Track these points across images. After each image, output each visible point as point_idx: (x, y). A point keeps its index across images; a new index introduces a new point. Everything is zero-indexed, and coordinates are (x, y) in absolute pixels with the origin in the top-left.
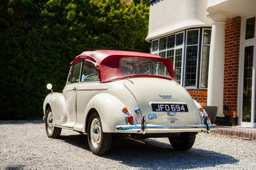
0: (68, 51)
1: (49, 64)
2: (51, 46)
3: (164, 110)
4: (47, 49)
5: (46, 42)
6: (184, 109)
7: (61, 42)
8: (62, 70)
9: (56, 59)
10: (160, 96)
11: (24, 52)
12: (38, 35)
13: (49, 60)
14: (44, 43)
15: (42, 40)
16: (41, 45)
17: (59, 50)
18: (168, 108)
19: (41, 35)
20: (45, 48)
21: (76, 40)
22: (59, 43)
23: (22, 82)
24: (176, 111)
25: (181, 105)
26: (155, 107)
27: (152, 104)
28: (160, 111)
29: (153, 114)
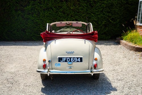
1: (80, 10)
3: (66, 61)
6: (80, 60)
10: (66, 52)
11: (67, 4)
13: (80, 8)
18: (68, 60)
24: (74, 61)
25: (78, 58)
26: (60, 59)
27: (59, 58)
28: (63, 62)
29: (59, 64)
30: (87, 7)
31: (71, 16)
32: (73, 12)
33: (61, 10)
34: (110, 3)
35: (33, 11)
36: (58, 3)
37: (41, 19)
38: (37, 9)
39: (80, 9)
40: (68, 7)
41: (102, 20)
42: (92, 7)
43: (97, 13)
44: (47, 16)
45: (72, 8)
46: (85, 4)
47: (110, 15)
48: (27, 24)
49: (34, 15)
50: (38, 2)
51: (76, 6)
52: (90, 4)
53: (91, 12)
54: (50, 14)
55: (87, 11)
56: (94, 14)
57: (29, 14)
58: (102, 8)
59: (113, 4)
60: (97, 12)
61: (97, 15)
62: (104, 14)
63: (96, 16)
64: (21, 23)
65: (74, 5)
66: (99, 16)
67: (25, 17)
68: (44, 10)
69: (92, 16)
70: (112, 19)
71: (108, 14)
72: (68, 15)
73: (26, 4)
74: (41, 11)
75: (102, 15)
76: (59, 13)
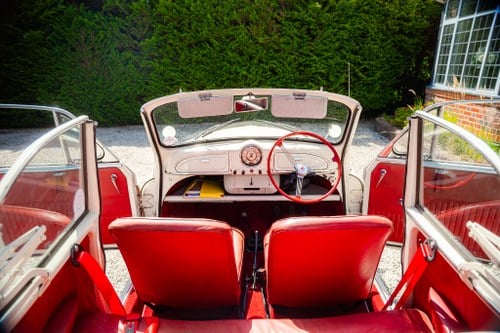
0: (309, 24)
2: (287, 19)
4: (280, 23)
5: (279, 14)
7: (299, 11)
8: (301, 53)
9: (292, 38)
12: (269, 6)
13: (281, 40)
14: (276, 15)
15: (275, 10)
16: (272, 18)
17: (297, 24)
19: (272, 4)
20: (278, 22)
21: (319, 6)
22: (296, 13)
23: (244, 73)
30: (300, 37)
31: (260, 61)
32: (265, 52)
33: (233, 45)
34: (359, 29)
35: (161, 50)
36: (226, 27)
37: (182, 71)
38: (171, 45)
39: (284, 43)
40: (251, 37)
41: (338, 72)
42: (314, 37)
43: (326, 54)
44: (198, 62)
45: (261, 40)
46: (296, 31)
47: (359, 58)
48: (147, 84)
49: (165, 60)
50: (175, 28)
51: (271, 36)
52: (309, 30)
53: (312, 51)
54: (204, 55)
55: (301, 47)
56: (318, 55)
57: (153, 58)
58: (338, 40)
59: (368, 32)
60: (327, 51)
61: (326, 59)
62: (343, 57)
63: (324, 61)
64: (133, 82)
65: (266, 32)
66: (331, 62)
67: (142, 65)
68: (190, 46)
69: (314, 61)
70: (364, 70)
71: (353, 57)
72: (251, 58)
73: (144, 32)
74: (182, 49)
75: (338, 59)
76: (227, 54)
